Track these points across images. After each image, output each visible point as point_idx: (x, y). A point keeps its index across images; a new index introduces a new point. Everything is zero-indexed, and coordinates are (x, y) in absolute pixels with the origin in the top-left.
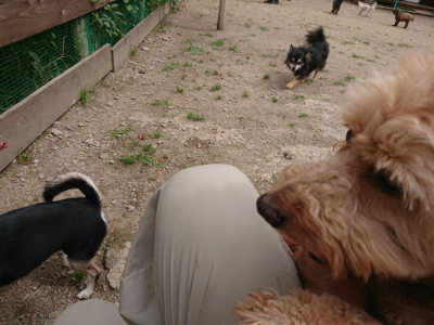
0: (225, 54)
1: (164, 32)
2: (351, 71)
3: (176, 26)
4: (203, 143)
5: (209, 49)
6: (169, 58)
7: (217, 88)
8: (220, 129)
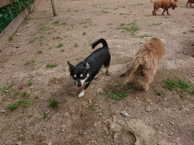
0: (61, 27)
1: (27, 23)
2: (122, 21)
3: (33, 19)
4: (59, 80)
5: (52, 26)
6: (32, 36)
7: (61, 46)
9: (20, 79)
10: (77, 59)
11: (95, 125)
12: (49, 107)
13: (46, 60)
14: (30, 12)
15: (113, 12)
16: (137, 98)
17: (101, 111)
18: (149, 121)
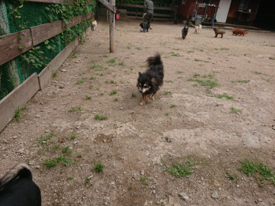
0: (117, 68)
1: (75, 57)
2: (196, 71)
3: (83, 53)
4: (108, 138)
5: (107, 66)
7: (114, 93)
8: (118, 124)
9: (62, 130)
12: (92, 171)
13: (95, 109)
15: (186, 55)
17: (155, 187)
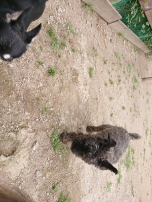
0: (131, 84)
1: (135, 51)
2: (136, 150)
3: (139, 57)
4: (76, 79)
5: (132, 76)
6: (122, 55)
7: (112, 83)
8: (87, 87)
9: (79, 42)
10: (97, 99)
11: (27, 113)
12: (49, 67)
13: (97, 68)
14: (147, 55)
15: (147, 142)
16: (51, 161)
17: (41, 120)
18: (25, 174)
